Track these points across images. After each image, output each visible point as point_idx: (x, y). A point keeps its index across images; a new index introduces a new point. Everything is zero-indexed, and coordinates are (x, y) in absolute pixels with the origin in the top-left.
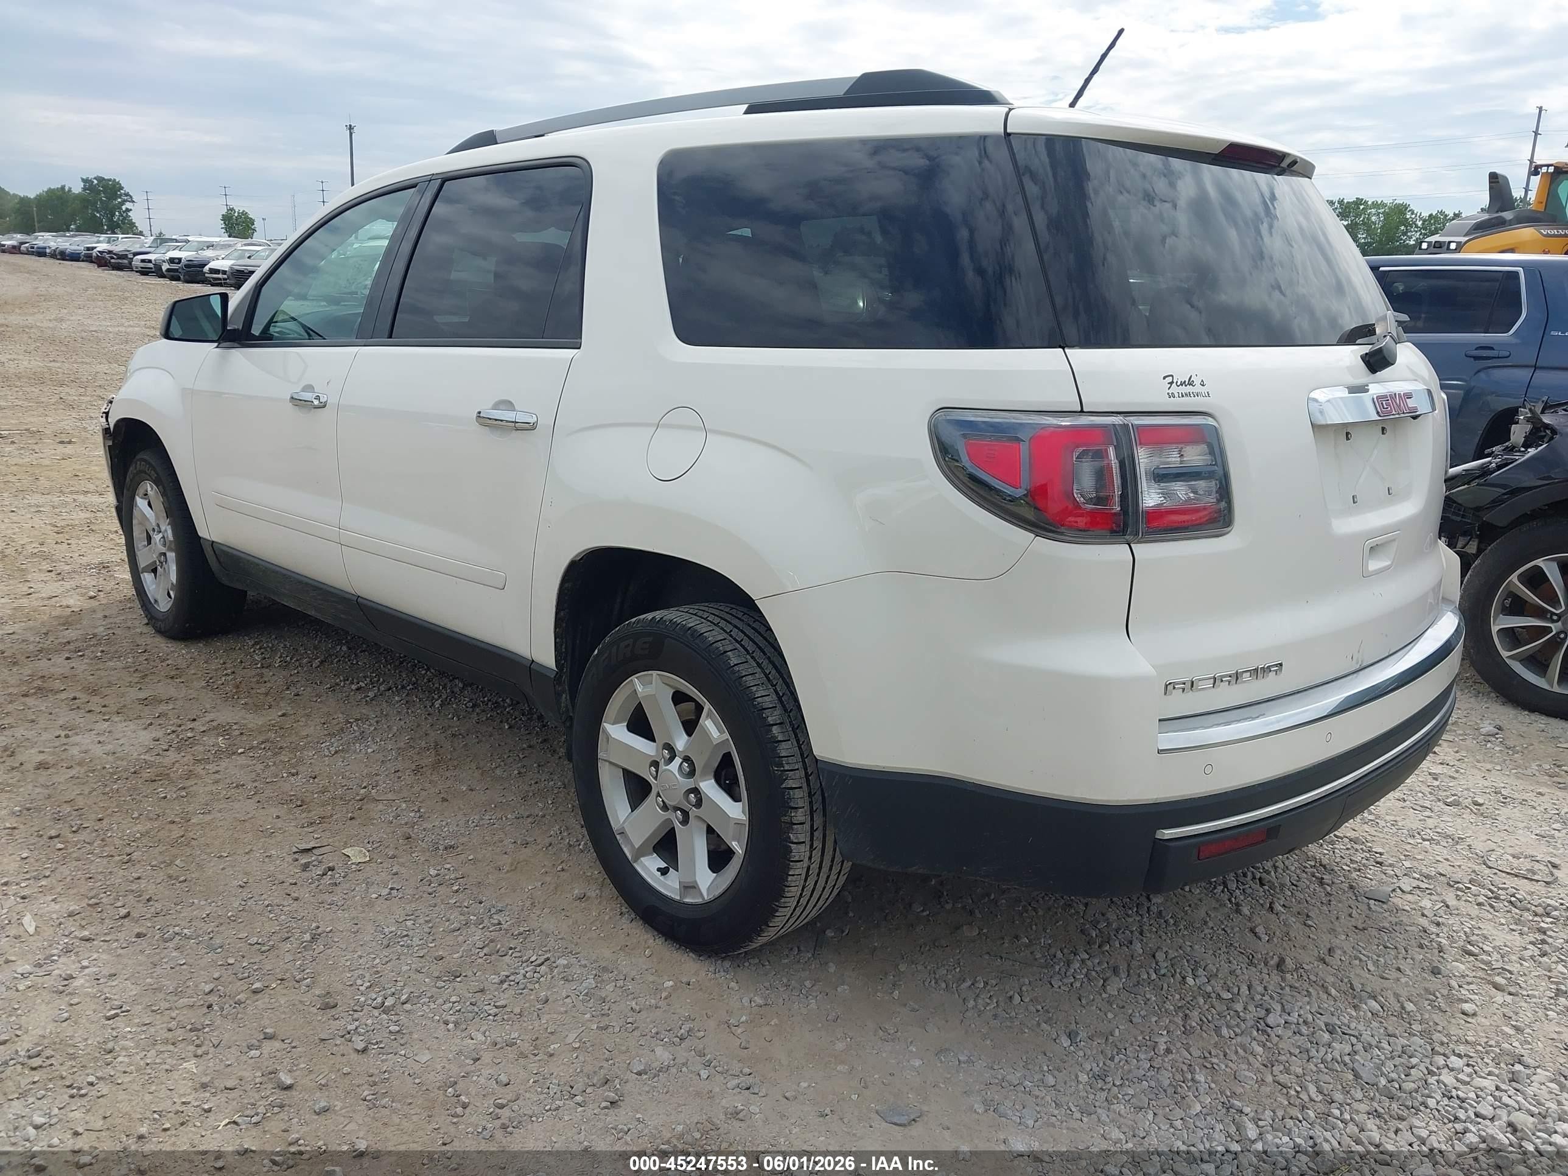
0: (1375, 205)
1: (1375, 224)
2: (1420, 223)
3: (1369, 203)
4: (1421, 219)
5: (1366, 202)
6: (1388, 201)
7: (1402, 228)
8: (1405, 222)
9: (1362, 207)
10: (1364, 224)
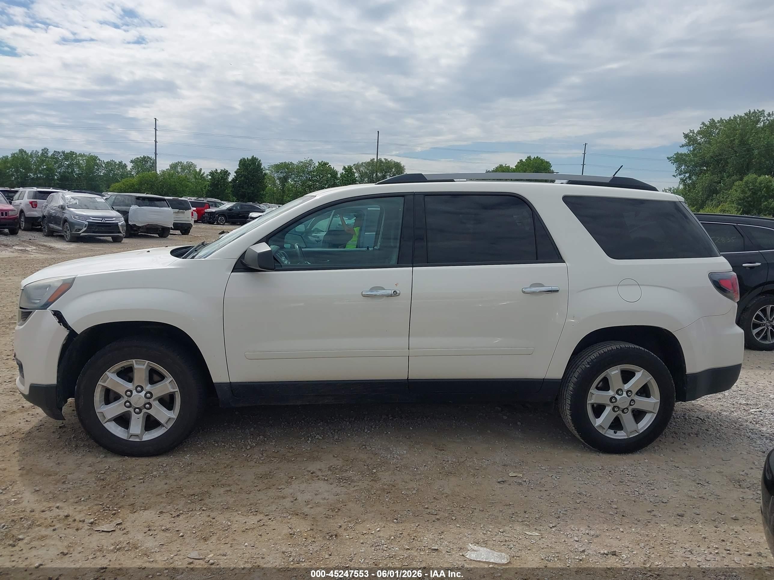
0: (81, 155)
1: (82, 164)
2: (104, 165)
3: (78, 154)
4: (104, 163)
5: (76, 154)
6: (87, 154)
7: (96, 167)
8: (97, 165)
9: (74, 156)
10: (77, 164)
